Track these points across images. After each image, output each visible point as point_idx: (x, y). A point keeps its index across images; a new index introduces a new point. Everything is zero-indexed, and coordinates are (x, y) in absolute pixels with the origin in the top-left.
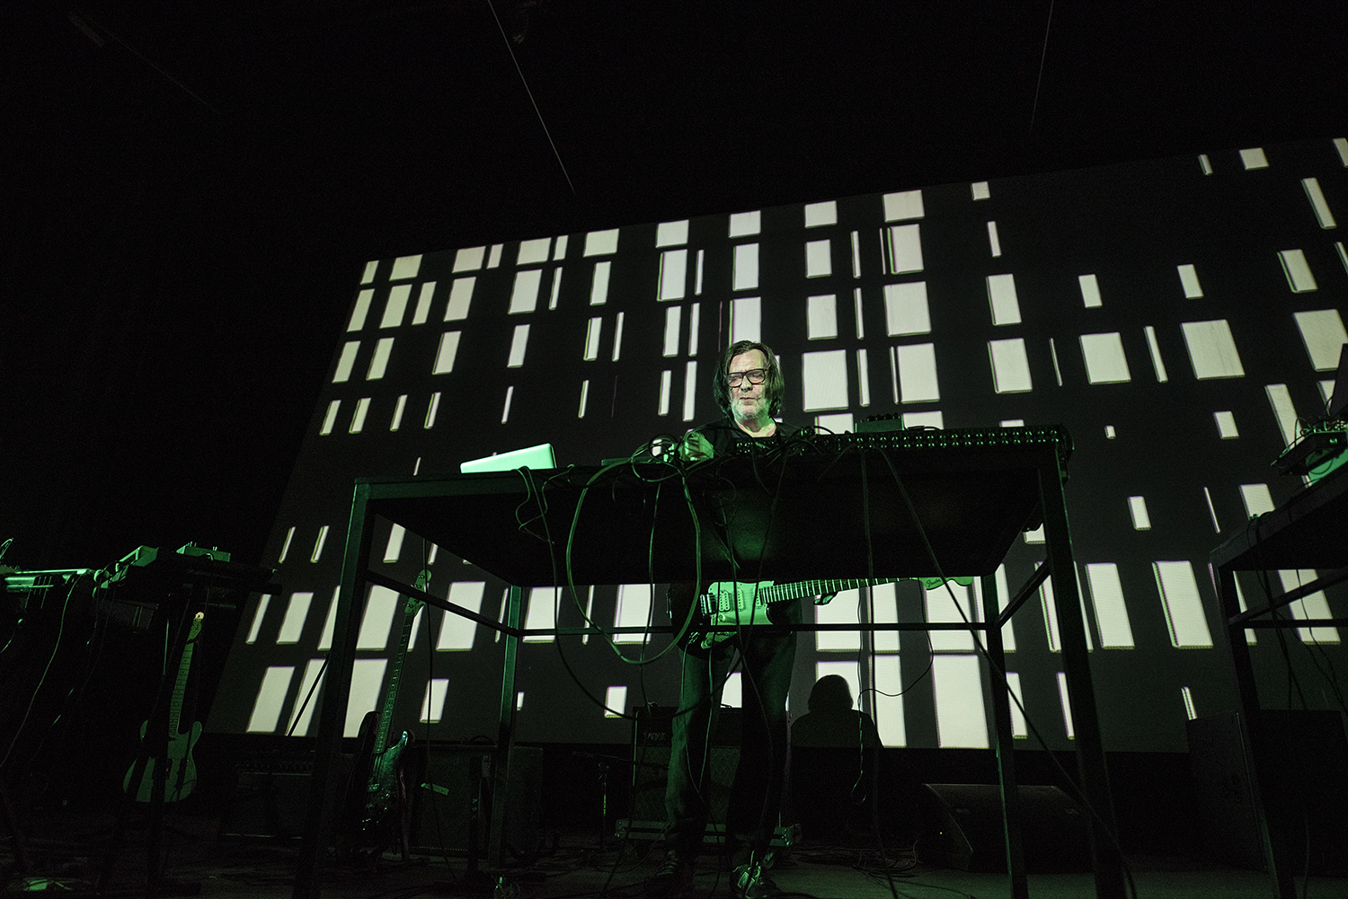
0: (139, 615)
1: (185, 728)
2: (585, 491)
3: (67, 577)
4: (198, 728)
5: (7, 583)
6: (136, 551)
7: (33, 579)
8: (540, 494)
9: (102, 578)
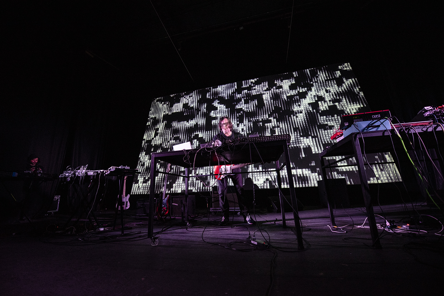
0: (114, 178)
1: (126, 196)
2: (196, 154)
3: (99, 172)
4: (129, 196)
5: (88, 174)
6: (111, 167)
7: (93, 172)
8: (188, 155)
9: (106, 172)
